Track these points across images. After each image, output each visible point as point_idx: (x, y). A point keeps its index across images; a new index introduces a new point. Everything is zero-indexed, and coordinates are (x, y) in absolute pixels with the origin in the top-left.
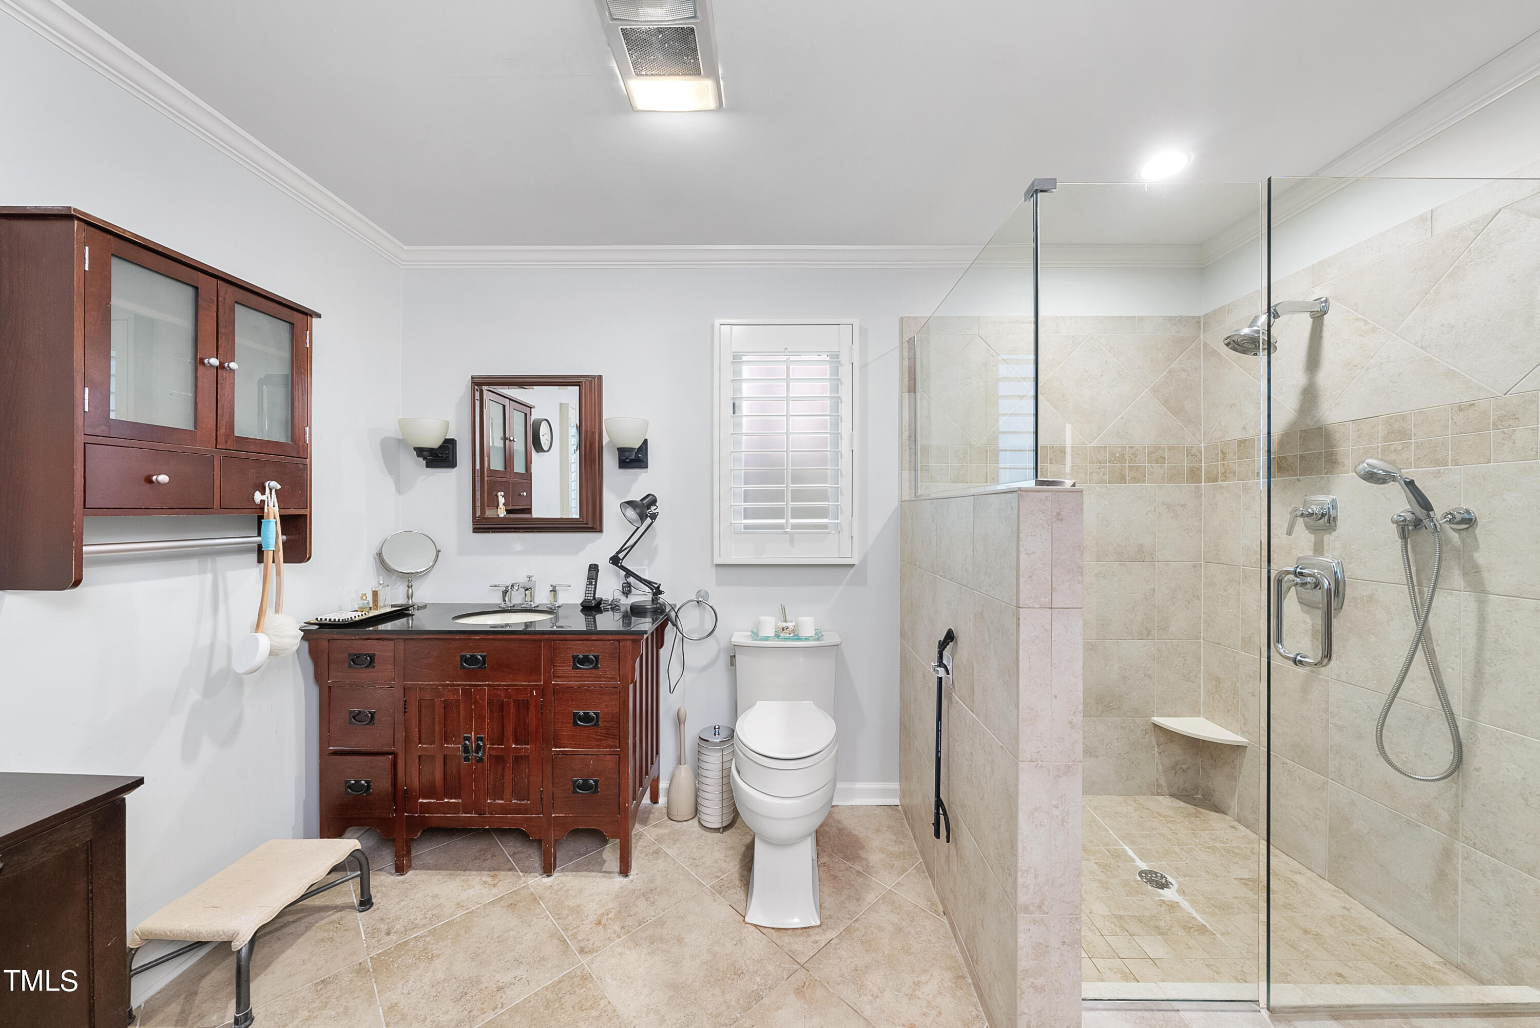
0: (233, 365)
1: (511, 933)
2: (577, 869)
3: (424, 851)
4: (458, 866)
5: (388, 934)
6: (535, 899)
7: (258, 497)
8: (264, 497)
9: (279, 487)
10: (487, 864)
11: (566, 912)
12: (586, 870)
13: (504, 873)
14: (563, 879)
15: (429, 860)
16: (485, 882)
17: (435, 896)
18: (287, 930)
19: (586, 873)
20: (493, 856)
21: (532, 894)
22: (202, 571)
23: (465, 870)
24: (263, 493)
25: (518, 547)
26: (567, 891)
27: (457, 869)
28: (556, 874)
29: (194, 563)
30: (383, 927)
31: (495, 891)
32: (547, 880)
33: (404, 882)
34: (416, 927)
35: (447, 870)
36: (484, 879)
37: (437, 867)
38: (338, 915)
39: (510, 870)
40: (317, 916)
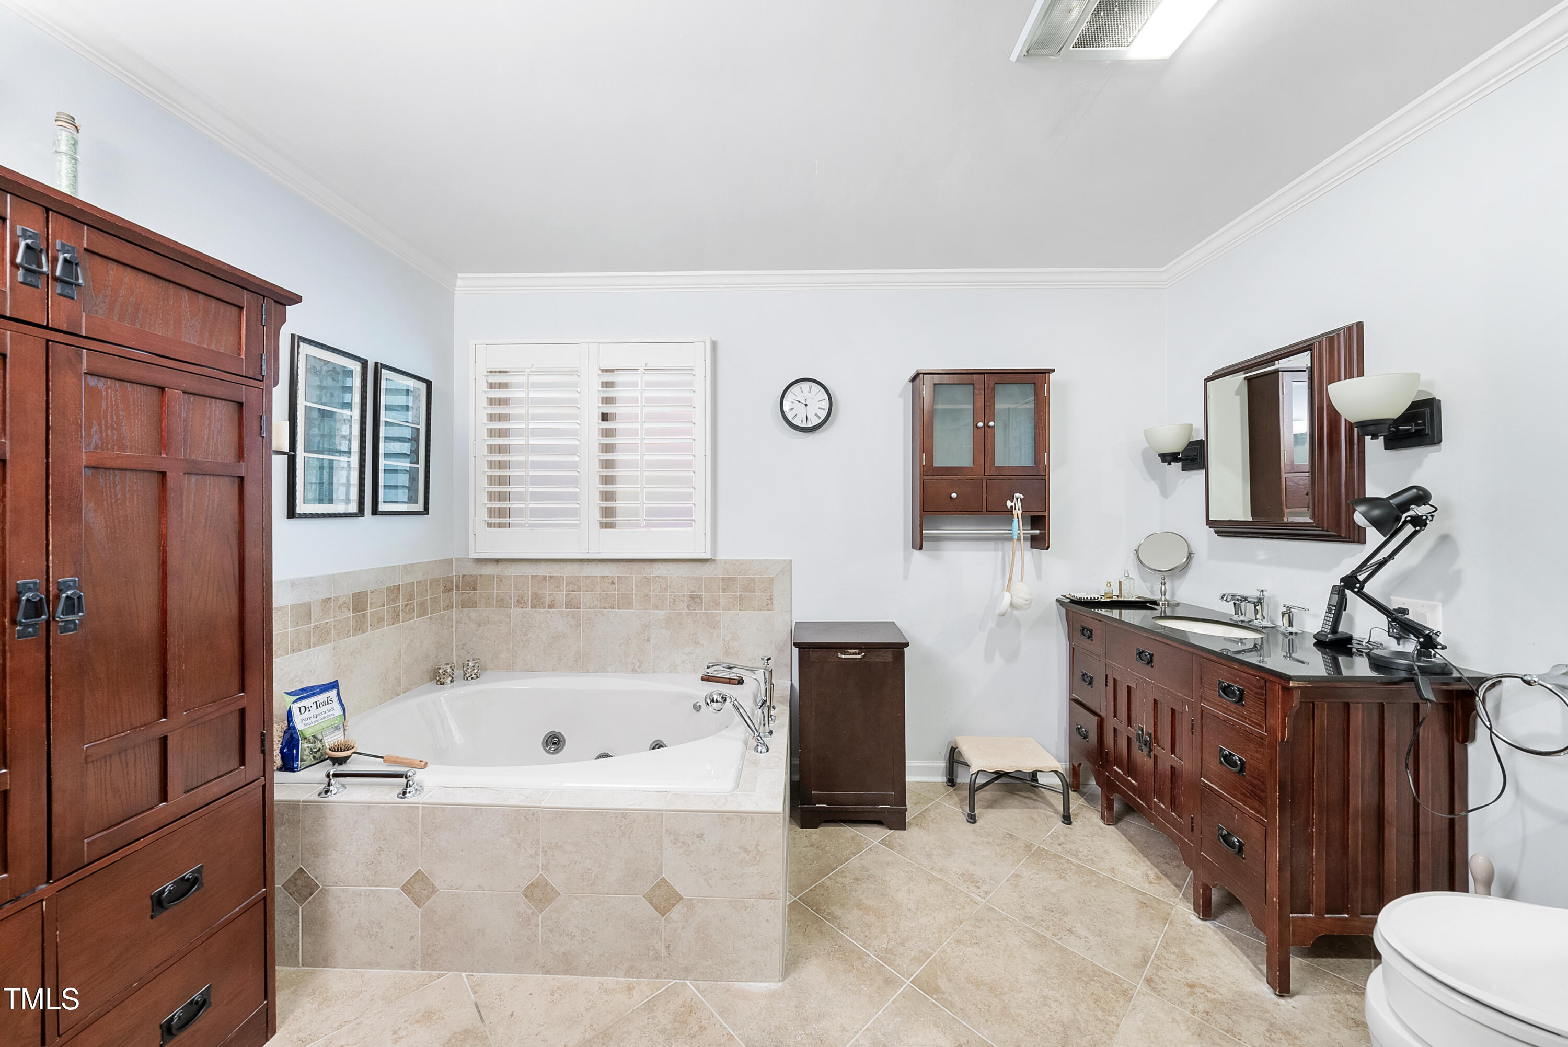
0: (991, 424)
1: (1120, 917)
2: (1234, 940)
3: (1133, 823)
4: (1145, 850)
5: (1059, 845)
6: (1166, 919)
7: (1009, 504)
8: (1013, 504)
9: (1022, 497)
10: (1165, 867)
11: (1177, 951)
12: (1242, 949)
13: (1169, 883)
14: (1210, 932)
15: (1132, 831)
16: (1147, 875)
17: (1107, 852)
18: (1027, 801)
19: (1238, 951)
20: (1178, 867)
21: (1169, 914)
22: (996, 550)
23: (1145, 856)
24: (1012, 502)
25: (1262, 556)
26: (1201, 942)
27: (1142, 851)
28: (1208, 923)
29: (991, 544)
30: (1062, 839)
31: (1147, 886)
32: (1194, 919)
33: (1101, 828)
34: (1076, 856)
35: (1134, 845)
36: (1149, 872)
37: (1130, 839)
38: (1052, 814)
39: (1176, 886)
40: (1047, 808)
